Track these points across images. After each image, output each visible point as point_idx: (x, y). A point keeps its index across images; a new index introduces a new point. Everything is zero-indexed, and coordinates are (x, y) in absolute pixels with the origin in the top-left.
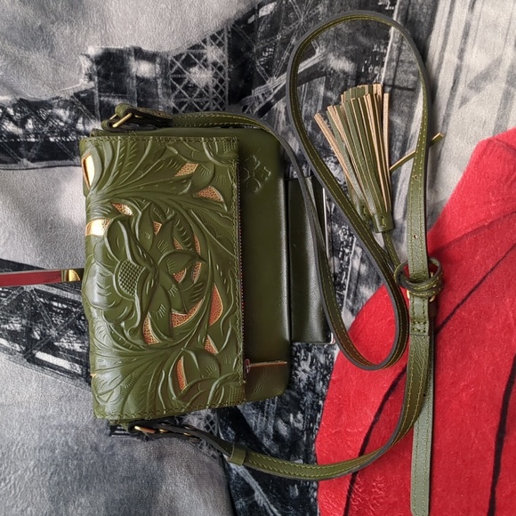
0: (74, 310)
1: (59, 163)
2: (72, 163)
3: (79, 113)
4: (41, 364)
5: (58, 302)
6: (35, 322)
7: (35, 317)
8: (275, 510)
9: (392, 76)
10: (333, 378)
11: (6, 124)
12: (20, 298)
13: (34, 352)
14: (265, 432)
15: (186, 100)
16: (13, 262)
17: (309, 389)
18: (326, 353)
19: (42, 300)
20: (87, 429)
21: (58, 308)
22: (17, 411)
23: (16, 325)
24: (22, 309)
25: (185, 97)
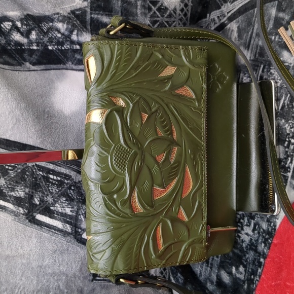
0: (66, 181)
1: (55, 66)
2: (65, 66)
3: (74, 26)
4: (40, 224)
5: (53, 175)
6: (36, 191)
7: (35, 186)
10: (274, 241)
11: (14, 34)
12: (23, 172)
13: (34, 214)
14: (208, 279)
15: (158, 19)
16: (19, 143)
17: (251, 249)
18: (268, 221)
19: (41, 173)
20: (75, 276)
21: (53, 179)
22: (19, 261)
23: (20, 193)
24: (25, 180)
25: (158, 17)
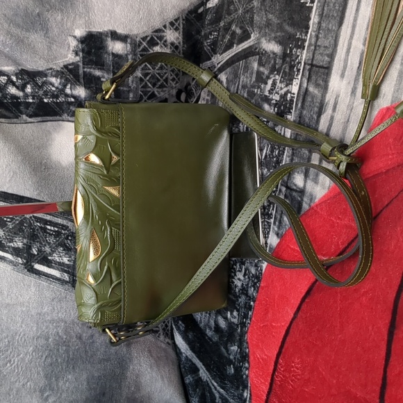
0: (63, 232)
1: (51, 118)
2: (61, 118)
3: (67, 81)
4: (38, 273)
5: (50, 225)
6: (34, 241)
7: (33, 237)
8: (215, 384)
9: (311, 57)
10: (262, 285)
11: (10, 88)
12: (21, 223)
13: (33, 264)
14: (208, 325)
15: (150, 71)
16: (17, 195)
17: (243, 293)
18: (256, 266)
19: (38, 224)
20: (73, 322)
21: (51, 230)
22: (19, 309)
23: (19, 243)
24: (23, 231)
25: (149, 69)
